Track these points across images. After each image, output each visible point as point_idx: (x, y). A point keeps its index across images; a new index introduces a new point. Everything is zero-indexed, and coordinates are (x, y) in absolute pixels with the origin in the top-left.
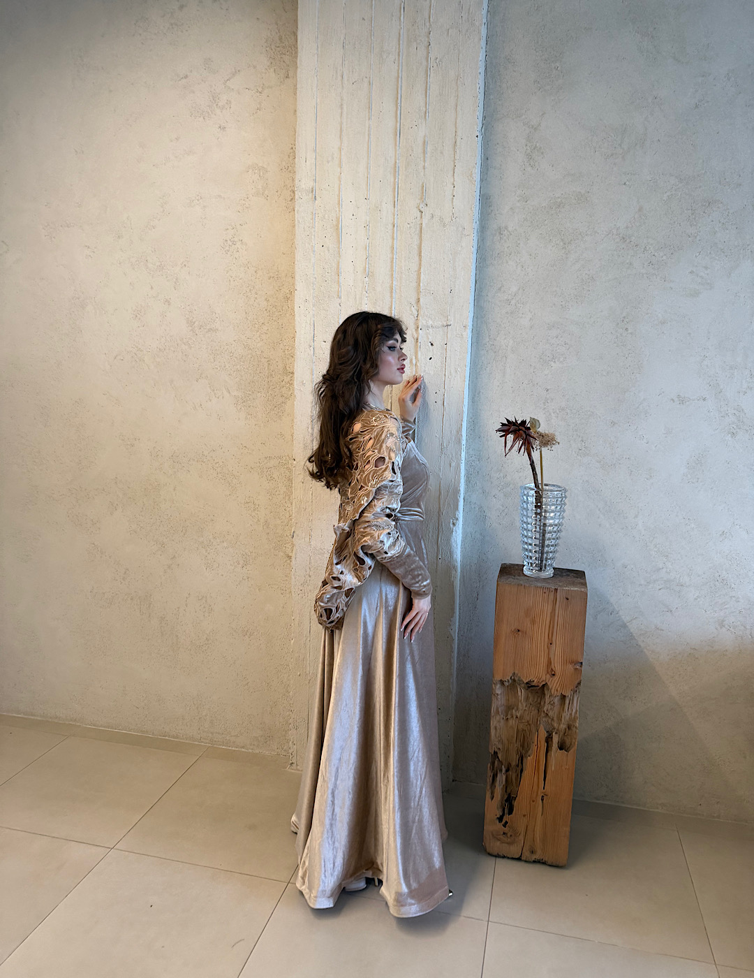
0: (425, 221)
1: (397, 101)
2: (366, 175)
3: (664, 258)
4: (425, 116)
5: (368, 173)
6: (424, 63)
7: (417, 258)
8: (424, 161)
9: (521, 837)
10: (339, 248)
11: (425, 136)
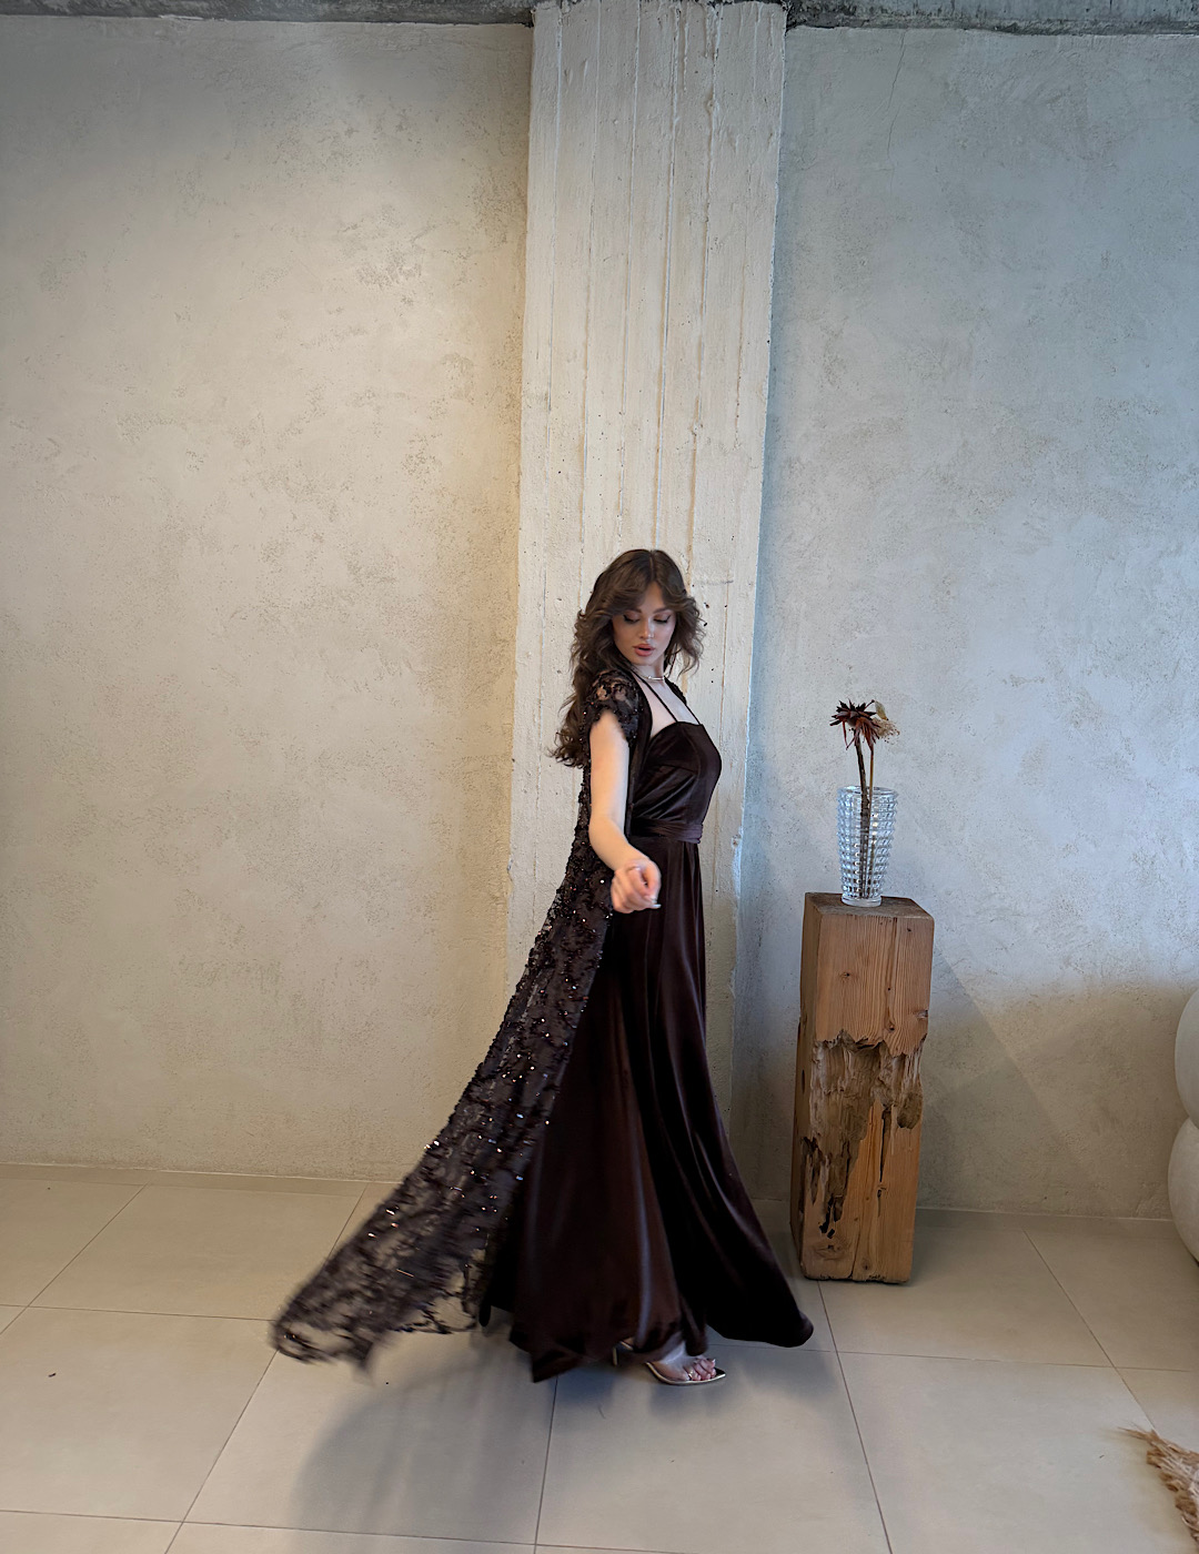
0: (700, 446)
1: (664, 288)
2: (621, 382)
3: (994, 504)
4: (701, 313)
5: (624, 379)
6: (701, 244)
7: (689, 494)
8: (700, 370)
9: (852, 1249)
10: (582, 475)
11: (701, 337)
